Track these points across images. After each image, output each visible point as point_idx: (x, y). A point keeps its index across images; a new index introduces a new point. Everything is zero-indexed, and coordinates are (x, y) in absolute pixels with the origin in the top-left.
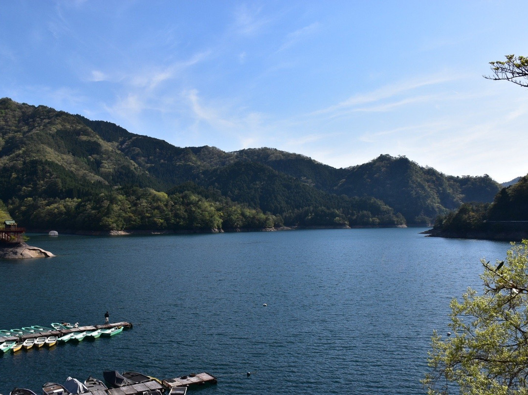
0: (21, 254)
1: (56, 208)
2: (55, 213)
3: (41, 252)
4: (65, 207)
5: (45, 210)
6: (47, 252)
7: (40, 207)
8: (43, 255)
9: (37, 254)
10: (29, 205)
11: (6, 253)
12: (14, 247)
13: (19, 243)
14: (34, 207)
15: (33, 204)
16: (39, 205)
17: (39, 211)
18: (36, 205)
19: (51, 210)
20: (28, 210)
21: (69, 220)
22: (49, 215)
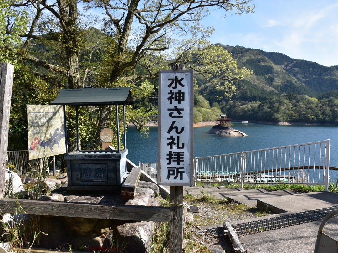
0: (229, 133)
1: (246, 107)
2: (245, 110)
3: (240, 133)
4: (251, 107)
5: (240, 108)
6: (243, 133)
7: (237, 107)
8: (241, 135)
9: (238, 134)
10: (231, 105)
11: (221, 133)
12: (225, 129)
13: (228, 127)
14: (234, 107)
15: (233, 105)
16: (236, 105)
17: (236, 109)
18: (235, 105)
19: (243, 108)
20: (230, 108)
21: (254, 115)
22: (242, 111)
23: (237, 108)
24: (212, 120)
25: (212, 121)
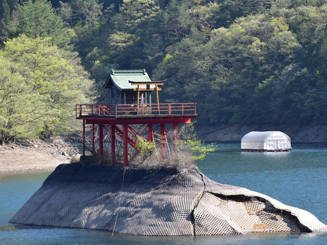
1: (256, 34)
4: (294, 28)
5: (210, 44)
7: (187, 32)
10: (143, 25)
12: (155, 185)
13: (174, 171)
14: (162, 34)
15: (158, 20)
16: (184, 22)
17: (186, 49)
18: (173, 21)
19: (235, 41)
20: (140, 44)
21: (313, 84)
22: (227, 64)
23: (187, 41)
24: (20, 130)
25: (23, 142)
